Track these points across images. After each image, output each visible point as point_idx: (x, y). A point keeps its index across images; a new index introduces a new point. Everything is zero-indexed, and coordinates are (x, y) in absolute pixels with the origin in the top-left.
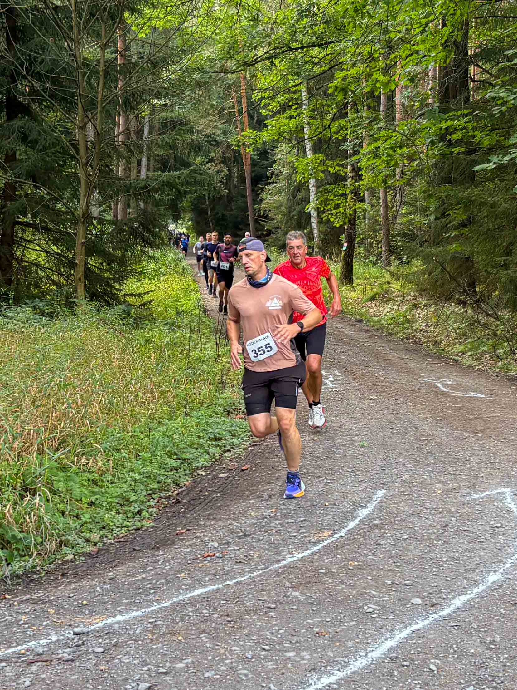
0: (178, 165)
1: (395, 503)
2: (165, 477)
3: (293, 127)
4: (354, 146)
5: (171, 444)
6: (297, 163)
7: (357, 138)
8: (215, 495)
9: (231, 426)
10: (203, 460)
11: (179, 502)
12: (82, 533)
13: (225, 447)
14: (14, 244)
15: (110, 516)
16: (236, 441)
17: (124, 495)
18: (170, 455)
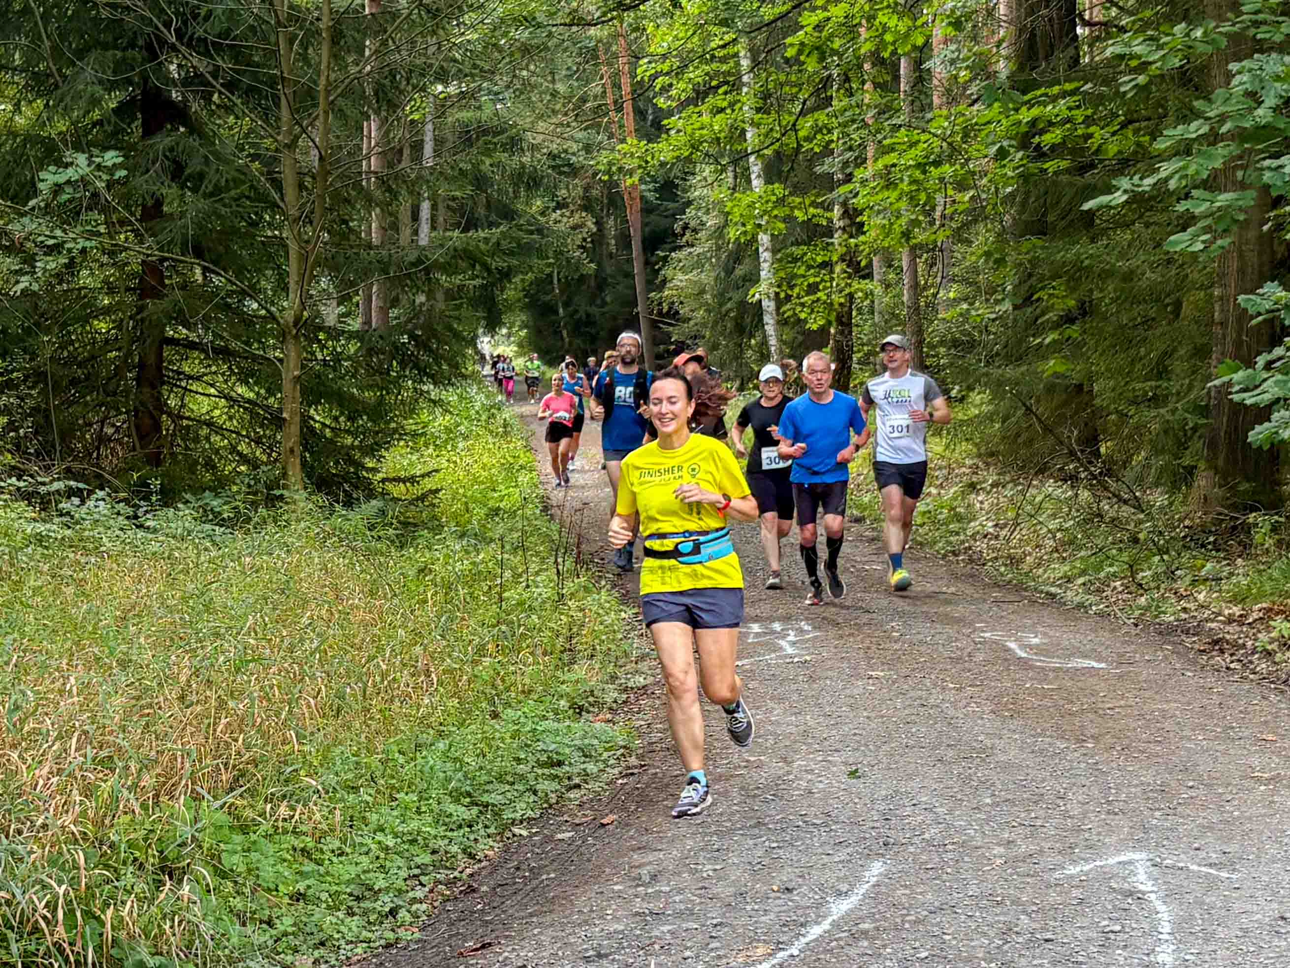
0: (493, 217)
1: (906, 886)
2: (446, 841)
3: (720, 132)
4: (846, 164)
5: (460, 775)
6: (729, 204)
7: (851, 149)
8: (544, 877)
9: (584, 737)
10: (524, 806)
11: (474, 891)
12: (278, 953)
13: (569, 778)
14: (163, 383)
15: (334, 920)
16: (591, 768)
17: (363, 877)
18: (457, 796)
